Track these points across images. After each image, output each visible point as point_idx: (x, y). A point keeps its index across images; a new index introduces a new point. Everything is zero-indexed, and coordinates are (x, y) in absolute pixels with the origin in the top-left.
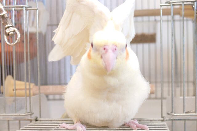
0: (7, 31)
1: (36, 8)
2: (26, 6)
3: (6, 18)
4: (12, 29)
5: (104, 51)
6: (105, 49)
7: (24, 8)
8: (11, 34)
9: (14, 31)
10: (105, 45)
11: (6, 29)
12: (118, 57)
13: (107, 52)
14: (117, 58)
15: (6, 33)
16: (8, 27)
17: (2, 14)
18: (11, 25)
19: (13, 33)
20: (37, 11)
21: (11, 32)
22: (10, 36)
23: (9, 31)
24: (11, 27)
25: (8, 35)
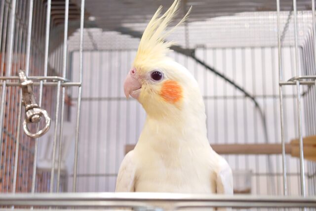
3: (29, 93)
4: (37, 111)
7: (59, 82)
8: (35, 119)
11: (27, 111)
15: (26, 116)
16: (31, 108)
17: (24, 84)
18: (36, 105)
19: (38, 116)
20: (80, 88)
21: (36, 114)
22: (33, 122)
23: (31, 114)
24: (36, 107)
25: (30, 120)
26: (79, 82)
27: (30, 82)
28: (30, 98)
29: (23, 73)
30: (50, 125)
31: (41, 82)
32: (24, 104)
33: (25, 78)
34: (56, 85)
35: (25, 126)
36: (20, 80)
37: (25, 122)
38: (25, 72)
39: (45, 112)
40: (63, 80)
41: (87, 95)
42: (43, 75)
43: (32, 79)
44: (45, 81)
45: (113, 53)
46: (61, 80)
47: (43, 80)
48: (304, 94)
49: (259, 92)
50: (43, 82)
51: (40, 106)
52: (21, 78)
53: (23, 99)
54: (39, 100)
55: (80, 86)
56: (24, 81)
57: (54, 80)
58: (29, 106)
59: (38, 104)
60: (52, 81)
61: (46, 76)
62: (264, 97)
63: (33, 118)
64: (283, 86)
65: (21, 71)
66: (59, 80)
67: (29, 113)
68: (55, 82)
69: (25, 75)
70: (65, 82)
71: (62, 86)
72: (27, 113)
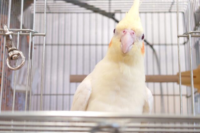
0: (11, 54)
1: (44, 34)
2: (33, 31)
3: (11, 40)
4: (16, 52)
5: (123, 33)
6: (124, 32)
7: (31, 33)
8: (14, 57)
9: (19, 54)
10: (125, 29)
11: (9, 52)
12: (135, 43)
13: (125, 34)
14: (133, 43)
15: (8, 56)
16: (12, 50)
17: (7, 34)
18: (15, 48)
19: (17, 56)
20: (45, 37)
21: (15, 54)
22: (13, 60)
23: (12, 54)
24: (15, 50)
25: (11, 58)
26: (44, 33)
27: (11, 32)
28: (11, 44)
29: (6, 26)
30: (25, 62)
31: (19, 32)
32: (7, 47)
33: (8, 30)
34: (29, 35)
35: (8, 62)
36: (4, 31)
37: (8, 60)
38: (7, 26)
39: (21, 53)
40: (33, 32)
41: (49, 42)
42: (20, 28)
43: (12, 31)
44: (21, 32)
45: (61, 15)
46: (32, 32)
47: (19, 31)
48: (184, 43)
49: (156, 42)
50: (20, 32)
51: (18, 49)
52: (5, 30)
53: (6, 44)
54: (17, 45)
55: (44, 35)
56: (7, 32)
57: (27, 32)
58: (10, 49)
59: (16, 47)
60: (26, 33)
61: (21, 29)
62: (159, 45)
63: (13, 57)
64: (180, 38)
65: (5, 25)
66: (30, 31)
67: (10, 53)
68: (28, 33)
69: (8, 28)
70: (34, 33)
71: (33, 36)
72: (9, 53)
